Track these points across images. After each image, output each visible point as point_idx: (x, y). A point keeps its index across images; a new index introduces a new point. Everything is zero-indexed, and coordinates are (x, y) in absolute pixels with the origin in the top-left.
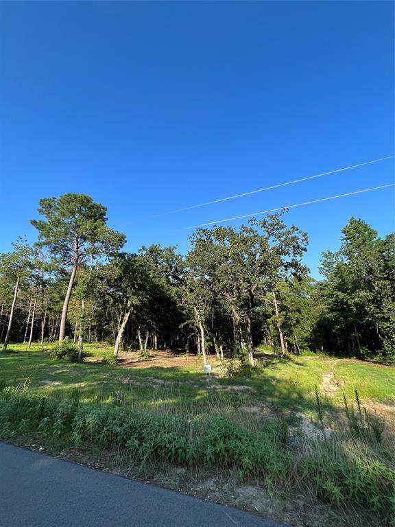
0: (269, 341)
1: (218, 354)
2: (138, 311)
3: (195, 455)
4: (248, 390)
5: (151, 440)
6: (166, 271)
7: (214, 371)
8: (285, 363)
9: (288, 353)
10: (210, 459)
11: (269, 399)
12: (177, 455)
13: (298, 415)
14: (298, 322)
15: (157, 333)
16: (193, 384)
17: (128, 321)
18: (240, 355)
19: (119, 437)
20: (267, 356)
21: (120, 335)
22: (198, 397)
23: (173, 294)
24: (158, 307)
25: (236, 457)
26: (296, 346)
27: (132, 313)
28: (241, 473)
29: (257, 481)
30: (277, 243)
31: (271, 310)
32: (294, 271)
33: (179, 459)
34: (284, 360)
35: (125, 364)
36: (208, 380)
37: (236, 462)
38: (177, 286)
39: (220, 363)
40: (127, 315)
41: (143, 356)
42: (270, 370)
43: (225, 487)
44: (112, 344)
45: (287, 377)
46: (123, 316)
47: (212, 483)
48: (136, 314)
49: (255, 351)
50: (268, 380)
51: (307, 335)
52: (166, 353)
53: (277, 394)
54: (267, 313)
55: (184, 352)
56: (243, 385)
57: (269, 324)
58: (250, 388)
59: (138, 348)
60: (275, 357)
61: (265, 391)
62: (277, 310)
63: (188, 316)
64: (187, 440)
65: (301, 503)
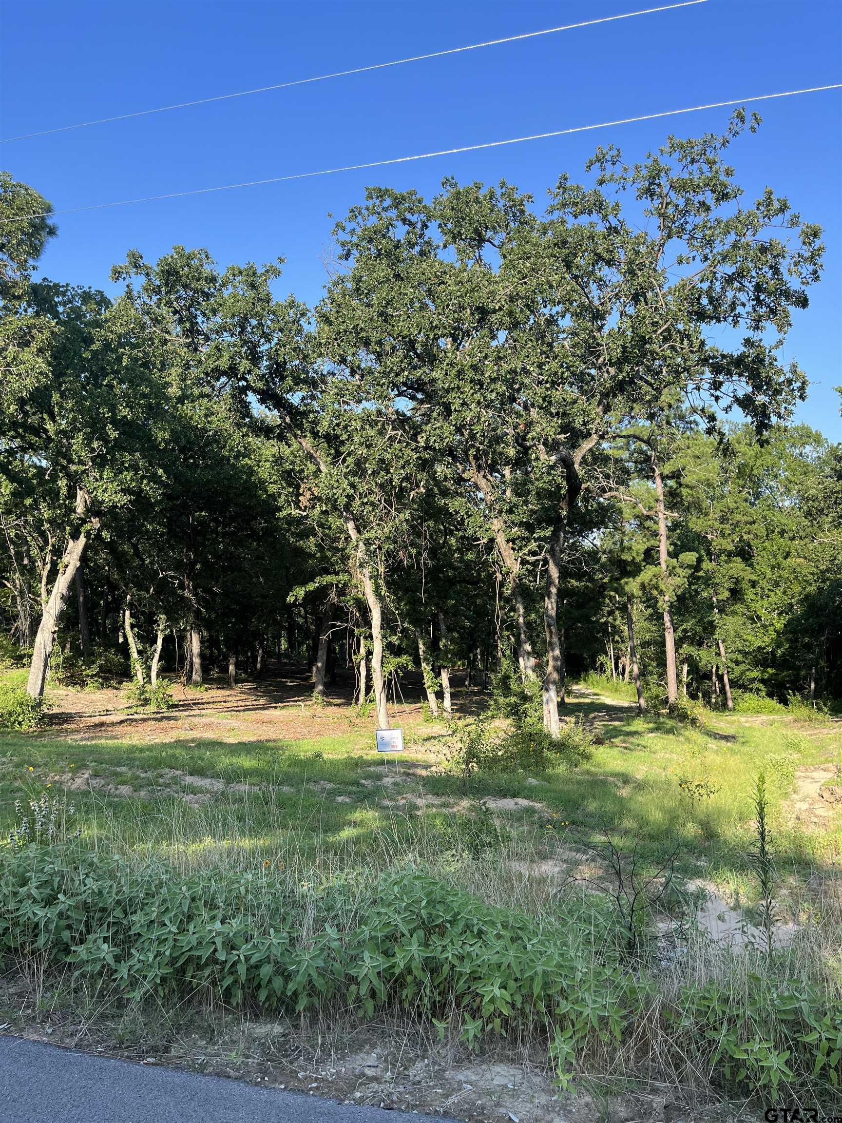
0: (625, 660)
1: (431, 697)
2: (118, 532)
3: (319, 983)
4: (530, 811)
5: (162, 941)
6: (232, 372)
7: (416, 754)
8: (670, 731)
9: (685, 702)
10: (373, 994)
11: (599, 838)
12: (253, 985)
13: (693, 886)
14: (736, 594)
15: (200, 623)
16: (332, 793)
17: (79, 570)
18: (513, 699)
19: (41, 940)
20: (612, 711)
21: (48, 624)
22: (347, 833)
23: (265, 471)
24: (202, 523)
25: (461, 986)
26: (720, 678)
27: (94, 544)
28: (472, 1027)
29: (526, 1051)
30: (694, 271)
31: (642, 547)
32: (743, 388)
33: (262, 995)
34: (670, 723)
35: (74, 731)
36: (387, 781)
37: (459, 999)
38: (281, 437)
39: (437, 728)
40: (75, 550)
41: (146, 702)
42: (615, 752)
43: (417, 1070)
44: (20, 660)
45: (673, 774)
46: (58, 552)
47: (372, 1059)
48: (111, 546)
49: (569, 693)
50: (604, 783)
51: (762, 640)
52: (234, 695)
53: (628, 823)
54: (627, 557)
55: (304, 690)
56: (514, 796)
57: (631, 597)
58: (538, 805)
59: (126, 674)
60: (639, 712)
61: (591, 815)
62: (664, 547)
63: (324, 558)
64: (293, 941)
65: (658, 1102)
